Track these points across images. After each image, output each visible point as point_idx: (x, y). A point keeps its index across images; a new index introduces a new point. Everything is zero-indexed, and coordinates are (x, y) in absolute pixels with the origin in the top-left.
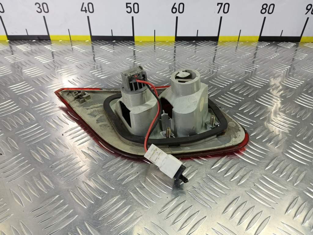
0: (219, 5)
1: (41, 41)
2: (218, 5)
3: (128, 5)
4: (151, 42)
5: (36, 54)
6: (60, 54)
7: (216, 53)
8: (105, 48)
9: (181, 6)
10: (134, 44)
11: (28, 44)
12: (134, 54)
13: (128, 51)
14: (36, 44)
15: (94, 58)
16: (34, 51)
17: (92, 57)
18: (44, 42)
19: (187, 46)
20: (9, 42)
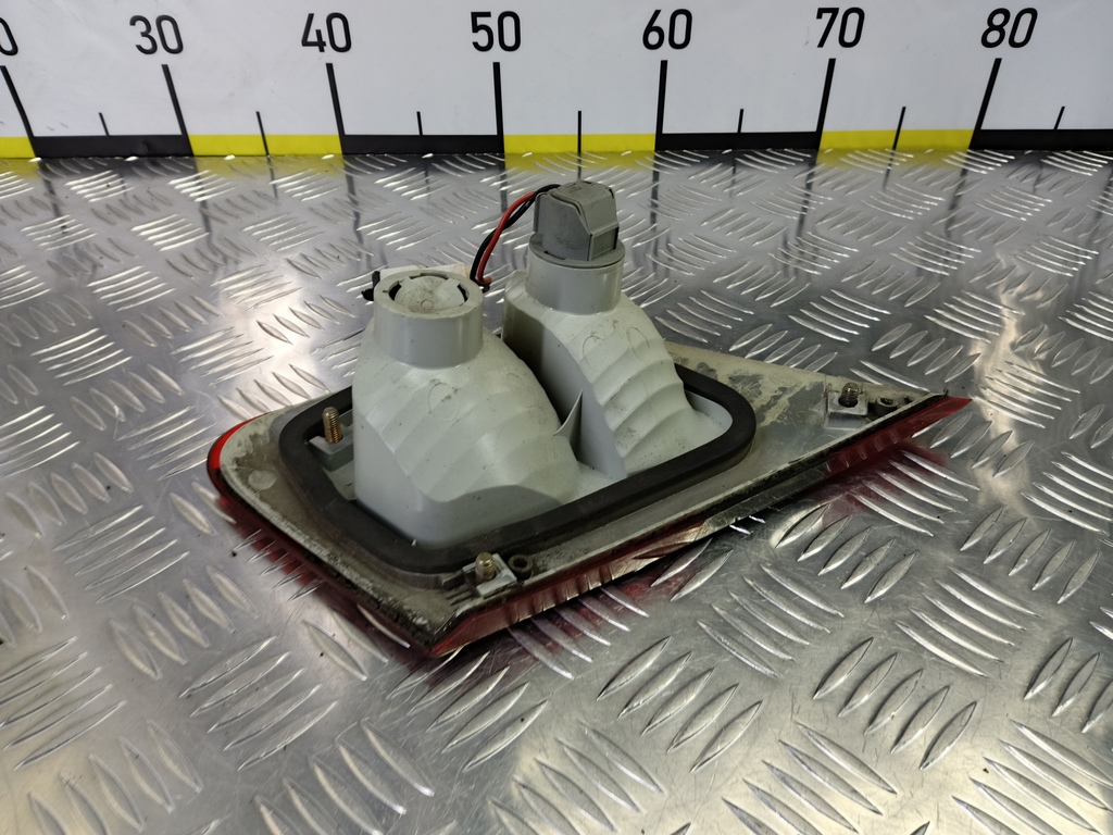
0: (824, 15)
1: (158, 160)
2: (819, 16)
3: (481, 21)
4: (565, 155)
5: (139, 212)
6: (226, 213)
8: (393, 184)
9: (681, 20)
10: (502, 166)
11: (108, 172)
13: (481, 193)
14: (138, 172)
15: (357, 224)
16: (132, 201)
17: (349, 222)
18: (170, 163)
19: (702, 171)
20: (39, 163)
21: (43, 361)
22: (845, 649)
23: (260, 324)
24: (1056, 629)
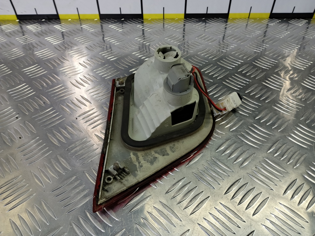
1: (51, 20)
4: (160, 19)
5: (47, 34)
6: (69, 34)
7: (225, 31)
8: (113, 27)
10: (143, 22)
11: (37, 24)
12: (143, 34)
13: (137, 30)
14: (45, 23)
15: (103, 38)
16: (44, 31)
17: (101, 37)
18: (54, 21)
19: (197, 24)
20: (19, 21)
21: (24, 72)
22: (224, 141)
23: (80, 63)
24: (277, 137)
